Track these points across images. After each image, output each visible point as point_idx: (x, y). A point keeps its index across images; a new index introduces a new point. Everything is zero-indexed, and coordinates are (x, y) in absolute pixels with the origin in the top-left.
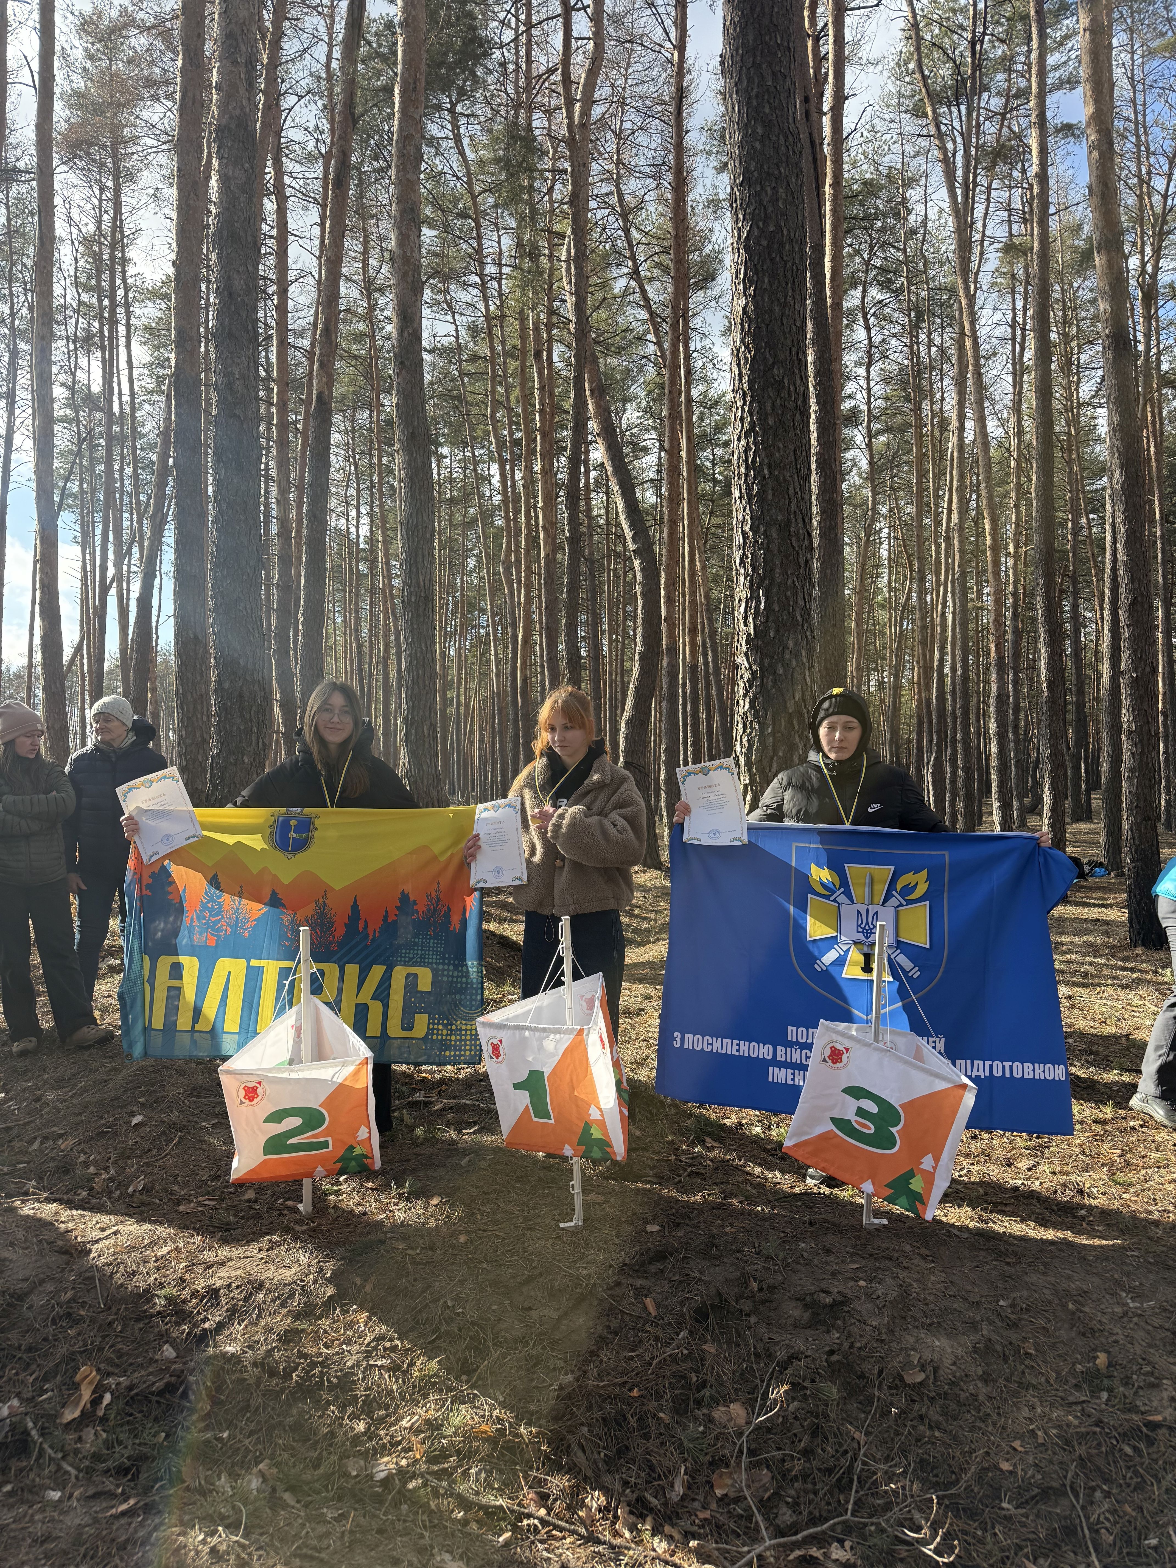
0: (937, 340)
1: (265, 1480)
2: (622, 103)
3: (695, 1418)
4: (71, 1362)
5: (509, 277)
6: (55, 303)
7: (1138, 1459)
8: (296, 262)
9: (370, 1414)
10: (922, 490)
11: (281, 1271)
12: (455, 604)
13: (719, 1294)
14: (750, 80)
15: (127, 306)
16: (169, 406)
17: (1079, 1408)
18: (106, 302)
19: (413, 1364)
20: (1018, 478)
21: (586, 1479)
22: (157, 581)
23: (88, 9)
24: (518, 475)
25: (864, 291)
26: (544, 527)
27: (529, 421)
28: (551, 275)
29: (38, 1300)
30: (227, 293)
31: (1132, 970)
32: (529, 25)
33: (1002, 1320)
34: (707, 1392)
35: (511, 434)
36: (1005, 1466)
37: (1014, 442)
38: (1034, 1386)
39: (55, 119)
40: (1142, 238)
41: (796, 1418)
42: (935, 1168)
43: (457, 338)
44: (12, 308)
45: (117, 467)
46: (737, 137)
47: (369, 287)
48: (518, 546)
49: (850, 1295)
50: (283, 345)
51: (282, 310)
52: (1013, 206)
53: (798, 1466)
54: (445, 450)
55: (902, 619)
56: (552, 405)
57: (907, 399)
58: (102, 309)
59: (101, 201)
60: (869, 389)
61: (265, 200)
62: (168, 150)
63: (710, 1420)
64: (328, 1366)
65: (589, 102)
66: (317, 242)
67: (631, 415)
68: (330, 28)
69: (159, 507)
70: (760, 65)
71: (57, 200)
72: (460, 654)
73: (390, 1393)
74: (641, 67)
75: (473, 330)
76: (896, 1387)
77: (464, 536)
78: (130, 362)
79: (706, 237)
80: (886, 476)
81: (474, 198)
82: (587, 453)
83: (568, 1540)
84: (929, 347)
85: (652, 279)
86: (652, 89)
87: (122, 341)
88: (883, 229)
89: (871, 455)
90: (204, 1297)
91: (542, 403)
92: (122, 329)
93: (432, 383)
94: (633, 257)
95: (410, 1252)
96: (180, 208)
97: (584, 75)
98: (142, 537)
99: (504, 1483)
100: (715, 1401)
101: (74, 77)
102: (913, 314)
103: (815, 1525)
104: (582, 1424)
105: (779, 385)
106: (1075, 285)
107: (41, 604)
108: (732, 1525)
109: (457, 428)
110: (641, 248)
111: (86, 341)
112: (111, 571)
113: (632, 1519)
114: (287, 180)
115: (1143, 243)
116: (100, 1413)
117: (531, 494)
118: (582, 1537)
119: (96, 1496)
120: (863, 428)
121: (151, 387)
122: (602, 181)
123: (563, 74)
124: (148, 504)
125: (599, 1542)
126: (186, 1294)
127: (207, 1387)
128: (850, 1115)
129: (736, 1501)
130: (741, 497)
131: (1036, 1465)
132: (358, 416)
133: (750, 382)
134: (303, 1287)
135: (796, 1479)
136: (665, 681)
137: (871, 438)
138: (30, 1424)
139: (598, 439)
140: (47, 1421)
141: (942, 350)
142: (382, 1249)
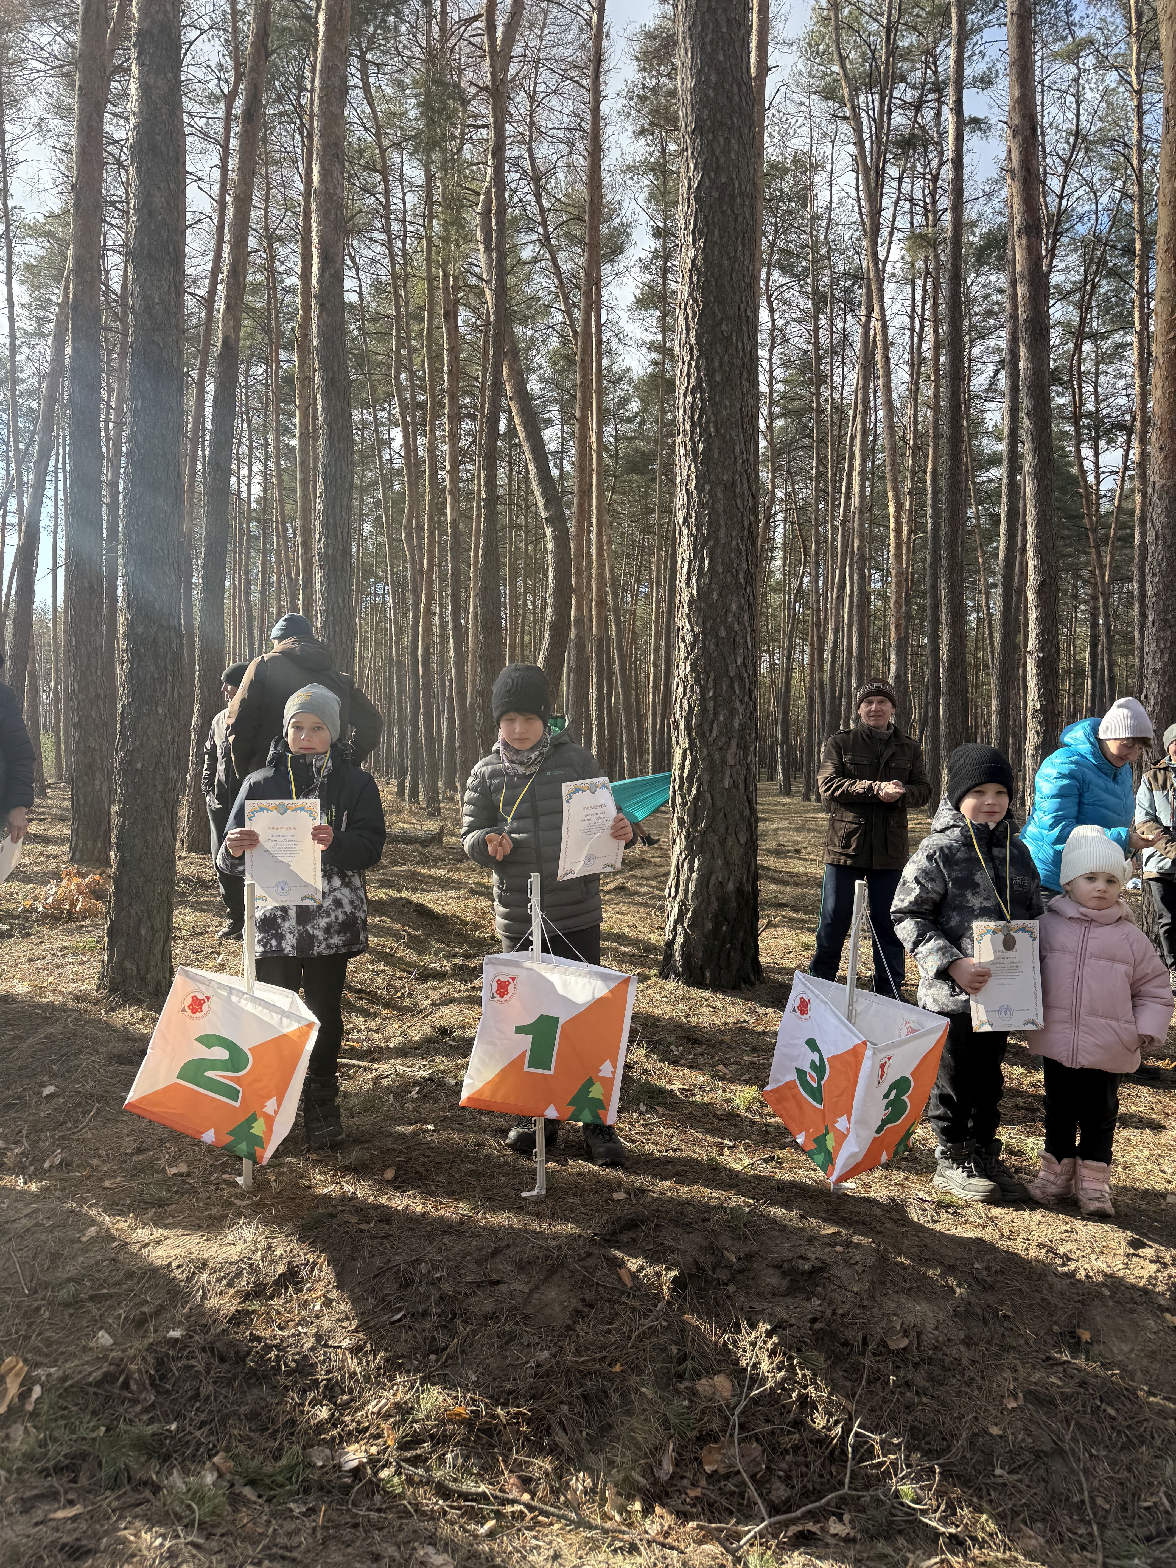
1: (221, 1475)
2: (537, 65)
3: (678, 1392)
7: (1121, 1419)
9: (332, 1399)
11: (225, 1249)
13: (696, 1263)
17: (1061, 1369)
21: (569, 1459)
25: (769, 274)
27: (436, 384)
33: (979, 1283)
34: (689, 1364)
35: (413, 396)
36: (995, 1431)
37: (910, 431)
38: (1014, 1348)
41: (782, 1388)
43: (360, 294)
47: (270, 238)
48: (421, 511)
49: (828, 1261)
53: (788, 1438)
63: (694, 1393)
64: (284, 1350)
65: (505, 58)
67: (535, 386)
70: (715, 11)
73: (353, 1375)
74: (557, 28)
75: (378, 288)
76: (881, 1354)
77: (361, 500)
78: (10, 301)
79: (614, 210)
80: (783, 460)
81: (383, 150)
83: (556, 1526)
85: (562, 248)
86: (566, 53)
88: (789, 213)
89: (772, 438)
90: (140, 1278)
91: (450, 365)
94: (544, 223)
95: (364, 1226)
99: (482, 1468)
100: (697, 1374)
103: (813, 1500)
104: (562, 1402)
105: (727, 342)
108: (725, 1503)
110: (553, 214)
113: (621, 1500)
116: (30, 1407)
117: (435, 458)
118: (572, 1522)
122: (515, 143)
125: (590, 1527)
127: (151, 1377)
129: (727, 1477)
130: (686, 454)
131: (1026, 1429)
132: (253, 370)
133: (697, 337)
134: (251, 1265)
135: (786, 1451)
136: (572, 653)
137: (772, 420)
139: (512, 404)
141: (844, 335)
142: (334, 1223)
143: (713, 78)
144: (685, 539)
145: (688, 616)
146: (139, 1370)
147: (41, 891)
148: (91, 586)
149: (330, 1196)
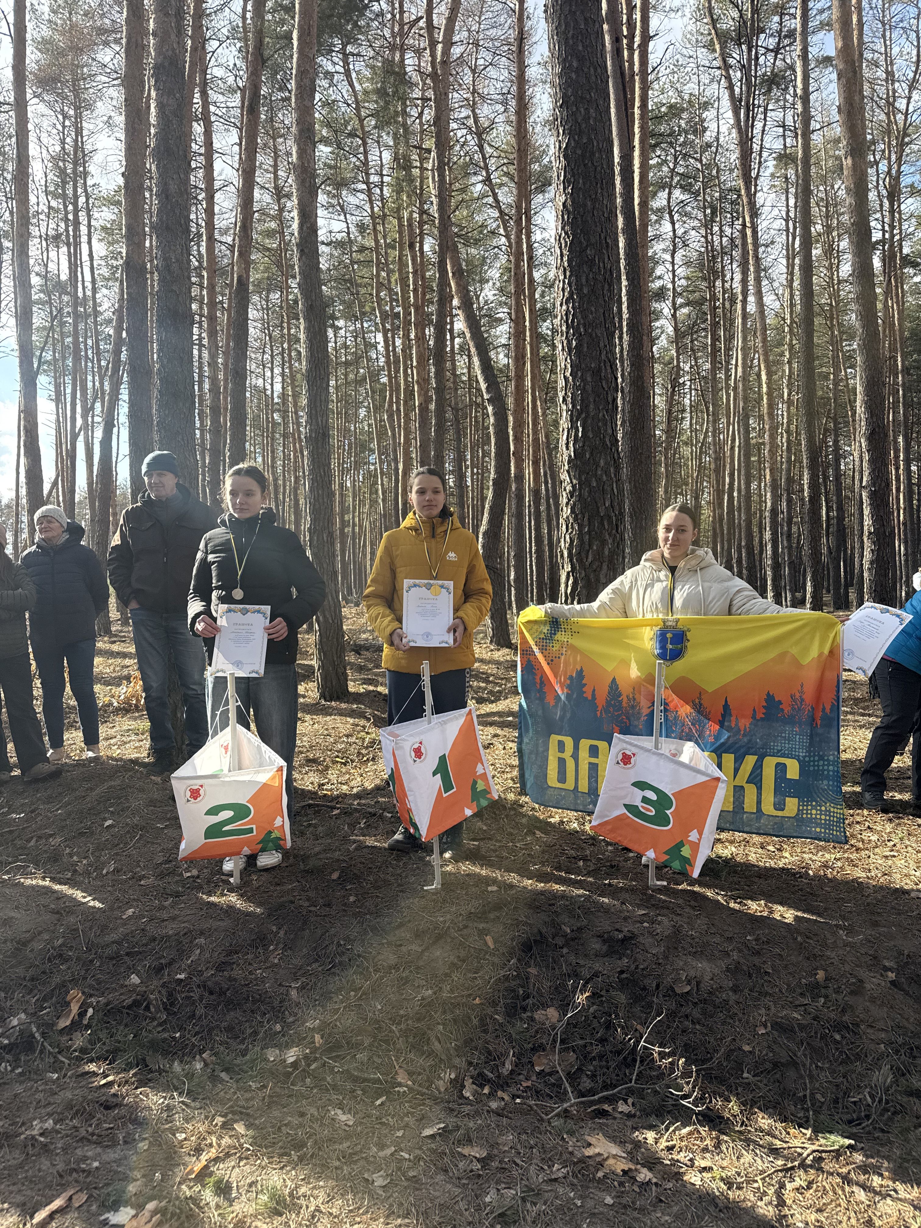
0: (728, 231)
1: (206, 1065)
2: (477, 45)
3: (521, 1019)
4: (63, 988)
5: (389, 184)
6: (31, 211)
7: (844, 1043)
8: (220, 174)
9: (283, 1020)
10: (715, 351)
11: (218, 923)
12: (350, 445)
13: (540, 933)
14: (567, 24)
15: (88, 211)
16: (122, 290)
17: (803, 1008)
18: (70, 207)
20: (791, 340)
21: (441, 1061)
22: (115, 430)
24: (398, 342)
25: (670, 194)
26: (417, 382)
27: (406, 298)
28: (421, 182)
29: (37, 945)
30: (164, 195)
33: (749, 950)
34: (530, 1001)
35: (392, 308)
36: (747, 1048)
37: (787, 311)
38: (770, 994)
39: (27, 62)
40: (889, 147)
41: (595, 1017)
42: (699, 840)
43: (348, 233)
45: (82, 339)
46: (558, 70)
47: (279, 194)
48: (398, 398)
49: (637, 933)
50: (211, 239)
51: (210, 212)
52: (787, 123)
53: (596, 1050)
54: (341, 323)
55: (701, 453)
56: (424, 287)
57: (704, 279)
58: (67, 213)
59: (64, 127)
60: (674, 271)
61: (195, 124)
62: (119, 85)
63: (532, 1019)
64: (252, 987)
65: (449, 43)
66: (237, 159)
67: (489, 293)
69: (116, 370)
70: (575, 13)
71: (30, 127)
72: (354, 485)
74: (491, 15)
75: (361, 228)
76: (669, 996)
77: (356, 390)
78: (91, 255)
80: (688, 340)
81: (361, 121)
82: (452, 323)
84: (721, 237)
85: (501, 185)
86: (500, 33)
87: (84, 239)
88: (685, 144)
89: (676, 323)
90: (160, 941)
91: (415, 283)
92: (84, 229)
93: (329, 270)
94: (486, 168)
95: (312, 909)
96: (127, 131)
97: (444, 22)
98: (103, 393)
99: (381, 1064)
100: (536, 1007)
101: (42, 27)
102: (708, 211)
103: (607, 1090)
104: (438, 1024)
105: (591, 263)
106: (836, 187)
107: (25, 445)
108: (547, 1091)
109: (349, 306)
110: (493, 160)
111: (55, 239)
112: (79, 422)
113: (474, 1087)
114: (212, 108)
115: (890, 152)
116: (85, 1022)
117: (407, 356)
118: (438, 1099)
119: (83, 1075)
120: (669, 303)
121: (107, 275)
122: (461, 107)
123: (427, 22)
124: (107, 368)
125: (449, 1101)
127: (164, 1003)
128: (638, 802)
129: (550, 1074)
130: (563, 349)
131: (769, 1047)
132: (272, 296)
133: (569, 261)
135: (594, 1058)
136: (514, 502)
137: (675, 310)
138: (34, 1029)
139: (459, 312)
140: (47, 1028)
141: (732, 239)
142: (292, 907)
144: (564, 414)
145: (568, 471)
146: (156, 999)
147: (115, 690)
149: (293, 889)
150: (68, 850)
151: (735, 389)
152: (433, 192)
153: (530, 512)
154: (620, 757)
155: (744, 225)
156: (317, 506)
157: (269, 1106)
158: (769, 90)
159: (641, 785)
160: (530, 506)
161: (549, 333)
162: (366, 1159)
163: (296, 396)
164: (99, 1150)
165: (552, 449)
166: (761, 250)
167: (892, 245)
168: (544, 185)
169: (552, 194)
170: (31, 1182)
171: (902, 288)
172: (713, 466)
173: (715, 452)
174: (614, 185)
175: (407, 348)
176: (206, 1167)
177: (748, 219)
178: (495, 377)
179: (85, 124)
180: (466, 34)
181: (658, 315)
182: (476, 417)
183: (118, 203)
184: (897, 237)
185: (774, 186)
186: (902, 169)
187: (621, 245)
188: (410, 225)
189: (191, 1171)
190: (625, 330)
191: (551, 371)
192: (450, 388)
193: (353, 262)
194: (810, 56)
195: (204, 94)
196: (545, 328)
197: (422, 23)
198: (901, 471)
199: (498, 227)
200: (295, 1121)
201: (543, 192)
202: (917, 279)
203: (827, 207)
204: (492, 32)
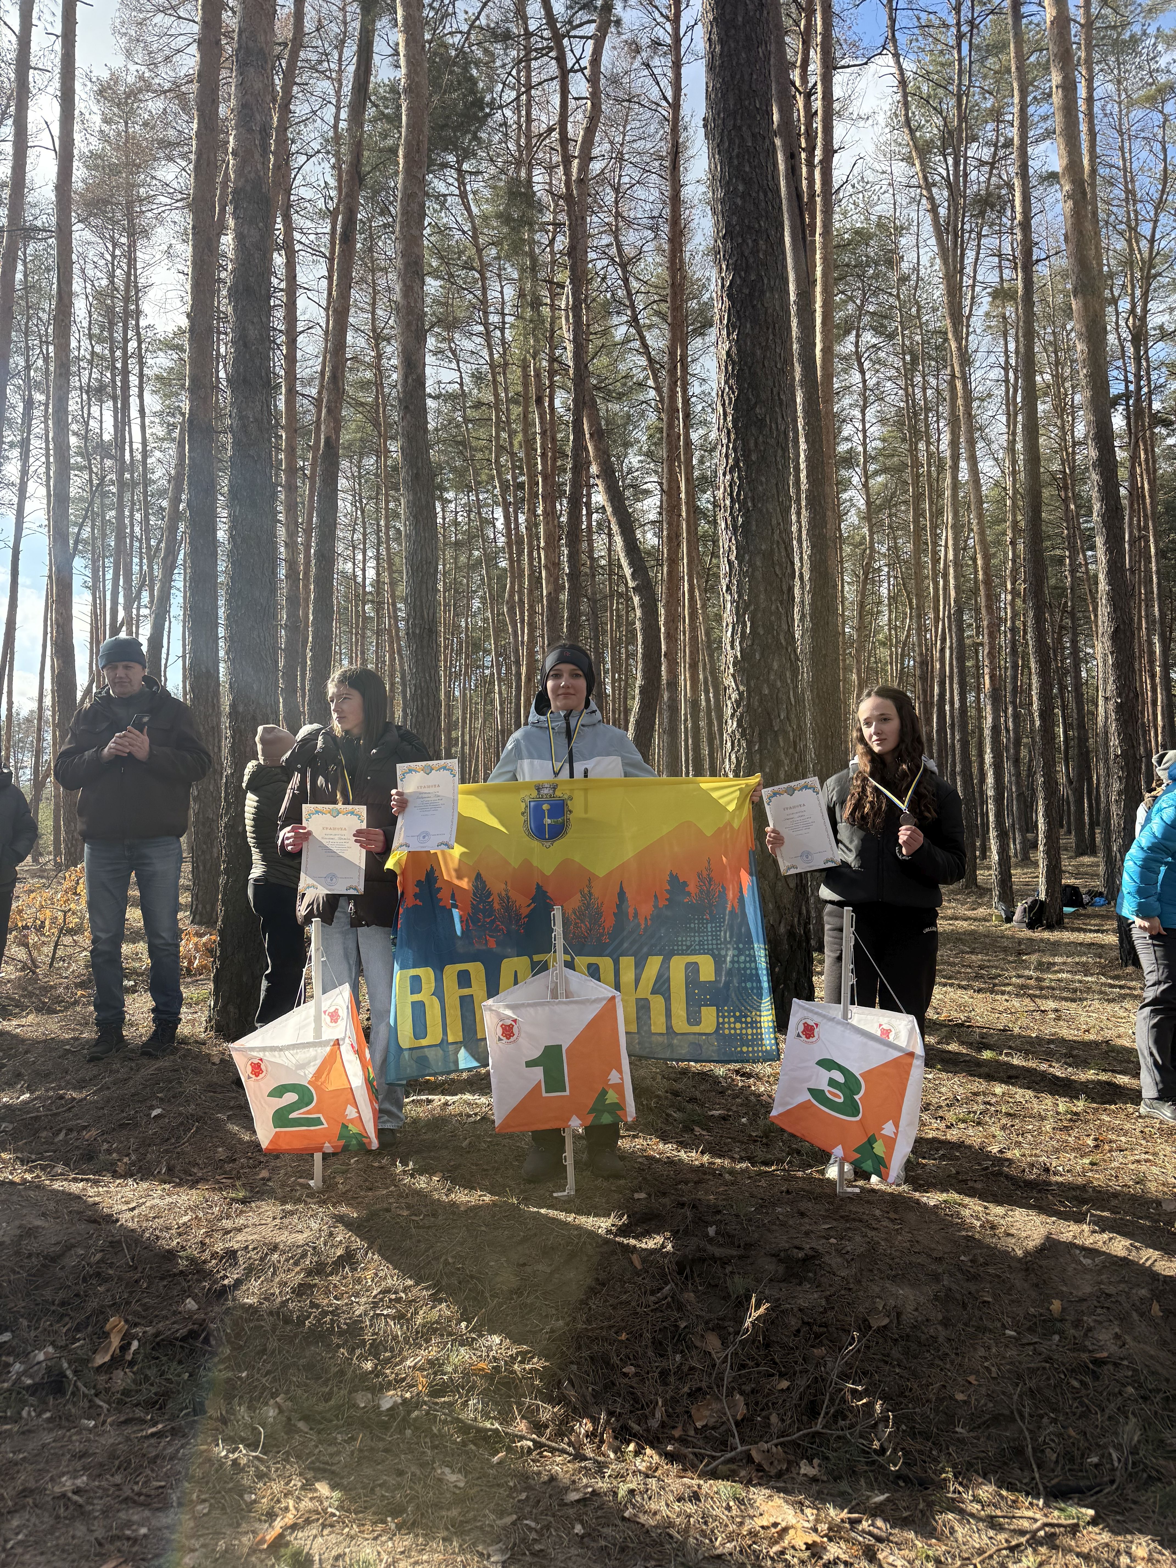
0: (933, 382)
1: (281, 1411)
2: (620, 158)
4: (102, 1314)
5: (512, 326)
6: (71, 357)
7: (1084, 1392)
8: (304, 313)
9: (376, 1356)
10: (919, 530)
11: (294, 1235)
12: (460, 645)
14: (731, 142)
15: (141, 358)
16: (182, 452)
17: (1032, 1348)
18: (118, 353)
19: (416, 1313)
20: (1014, 515)
21: (575, 1409)
23: (105, 75)
24: (522, 518)
25: (858, 336)
26: (546, 567)
27: (532, 466)
28: (552, 323)
29: (71, 1261)
30: (241, 342)
31: (1121, 987)
32: (529, 87)
33: (962, 1273)
35: (515, 478)
36: (960, 1397)
37: (1009, 479)
38: (990, 1331)
39: (73, 180)
40: (1132, 281)
42: (896, 1134)
43: (461, 384)
44: (27, 361)
45: (127, 513)
46: (720, 194)
47: (377, 338)
48: (521, 586)
49: (821, 1249)
50: (292, 393)
51: (291, 359)
52: (1004, 251)
54: (450, 495)
55: (903, 655)
56: (554, 451)
57: (904, 440)
58: (114, 360)
59: (113, 256)
60: (864, 431)
61: (275, 255)
62: (183, 208)
64: (338, 1315)
65: (586, 158)
66: (325, 295)
67: (634, 459)
68: (338, 93)
69: (169, 552)
70: (740, 128)
71: (74, 257)
72: (465, 695)
73: (395, 1338)
74: (638, 124)
75: (477, 378)
77: (468, 578)
78: (142, 411)
80: (884, 516)
81: (479, 251)
82: (589, 496)
83: (557, 1458)
84: (924, 390)
85: (650, 327)
86: (649, 145)
87: (134, 391)
88: (876, 276)
89: (868, 495)
90: (223, 1257)
91: (543, 447)
92: (134, 380)
93: (437, 430)
94: (633, 307)
95: (414, 1218)
96: (194, 263)
97: (582, 132)
98: (152, 580)
99: (499, 1412)
101: (92, 139)
102: (908, 358)
104: (571, 1362)
105: (761, 423)
106: (1069, 327)
107: (56, 643)
109: (460, 473)
110: (640, 297)
111: (98, 392)
112: (121, 614)
113: (617, 1442)
114: (297, 236)
115: (1133, 287)
116: (129, 1357)
117: (533, 535)
118: (571, 1455)
119: (126, 1422)
120: (859, 470)
121: (161, 434)
122: (602, 233)
123: (561, 133)
124: (158, 549)
125: (585, 1458)
126: (207, 1255)
127: (227, 1334)
128: (826, 1088)
129: (713, 1429)
130: (727, 527)
131: (989, 1396)
132: (365, 461)
133: (734, 421)
134: (314, 1248)
136: (666, 715)
137: (867, 478)
138: (65, 1365)
139: (598, 482)
140: (81, 1364)
141: (937, 390)
142: (388, 1215)
143: (741, 188)
144: (729, 605)
145: (733, 676)
146: (218, 1329)
148: (208, 671)
149: (388, 1196)
150: (105, 1146)
151: (945, 576)
152: (566, 335)
153: (686, 728)
154: (801, 1028)
155: (953, 376)
156: (420, 719)
157: (359, 1463)
158: (982, 214)
159: (828, 1064)
160: (686, 720)
161: (710, 506)
162: (481, 1528)
163: (393, 584)
164: (147, 1513)
165: (714, 646)
166: (975, 404)
167: (1138, 400)
168: (703, 326)
169: (713, 339)
170: (63, 1551)
171: (1153, 451)
172: (918, 672)
173: (921, 654)
174: (789, 328)
175: (532, 525)
176: (281, 1536)
177: (957, 369)
178: (641, 559)
179: (138, 254)
180: (607, 146)
181: (845, 484)
182: (618, 610)
183: (179, 348)
184: (1145, 390)
185: (990, 327)
186: (1149, 306)
187: (799, 400)
188: (538, 375)
189: (263, 1541)
190: (803, 503)
191: (713, 554)
192: (586, 574)
193: (466, 420)
194: (1031, 171)
195: (287, 219)
196: (704, 500)
197: (555, 135)
198: (1158, 680)
199: (647, 378)
200: (392, 1481)
201: (702, 334)
202: (1170, 441)
203: (1056, 353)
204: (639, 145)
